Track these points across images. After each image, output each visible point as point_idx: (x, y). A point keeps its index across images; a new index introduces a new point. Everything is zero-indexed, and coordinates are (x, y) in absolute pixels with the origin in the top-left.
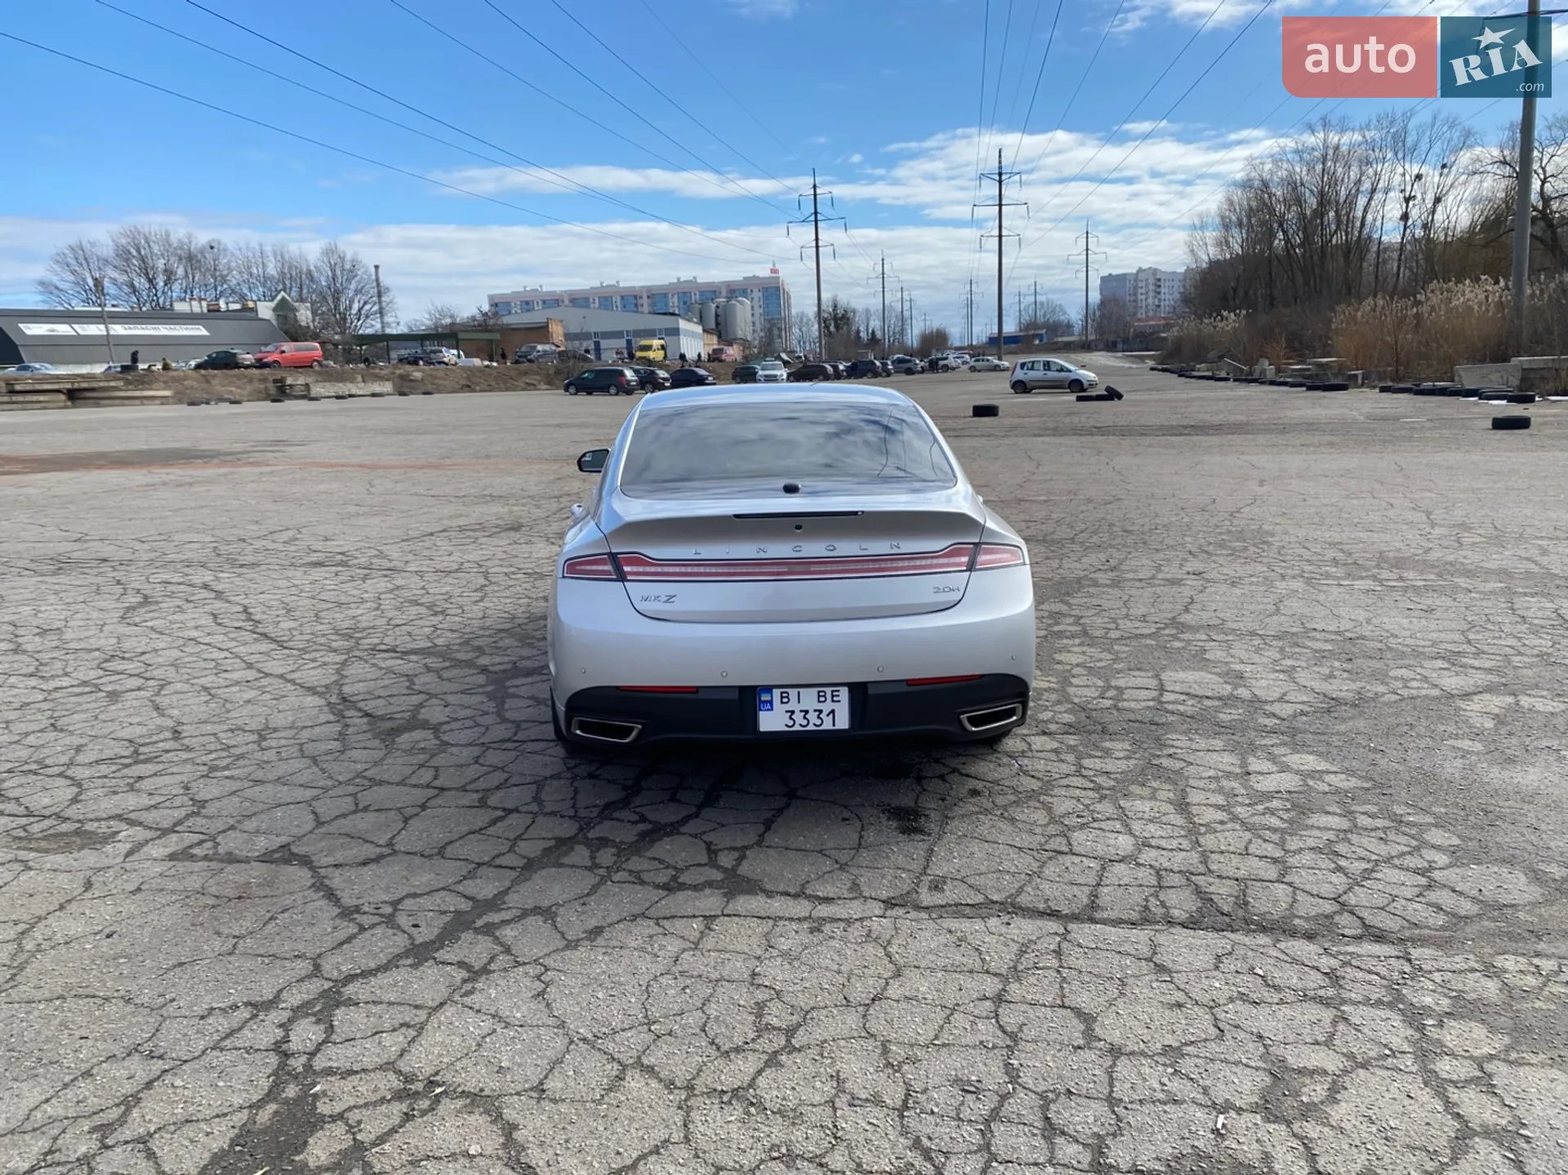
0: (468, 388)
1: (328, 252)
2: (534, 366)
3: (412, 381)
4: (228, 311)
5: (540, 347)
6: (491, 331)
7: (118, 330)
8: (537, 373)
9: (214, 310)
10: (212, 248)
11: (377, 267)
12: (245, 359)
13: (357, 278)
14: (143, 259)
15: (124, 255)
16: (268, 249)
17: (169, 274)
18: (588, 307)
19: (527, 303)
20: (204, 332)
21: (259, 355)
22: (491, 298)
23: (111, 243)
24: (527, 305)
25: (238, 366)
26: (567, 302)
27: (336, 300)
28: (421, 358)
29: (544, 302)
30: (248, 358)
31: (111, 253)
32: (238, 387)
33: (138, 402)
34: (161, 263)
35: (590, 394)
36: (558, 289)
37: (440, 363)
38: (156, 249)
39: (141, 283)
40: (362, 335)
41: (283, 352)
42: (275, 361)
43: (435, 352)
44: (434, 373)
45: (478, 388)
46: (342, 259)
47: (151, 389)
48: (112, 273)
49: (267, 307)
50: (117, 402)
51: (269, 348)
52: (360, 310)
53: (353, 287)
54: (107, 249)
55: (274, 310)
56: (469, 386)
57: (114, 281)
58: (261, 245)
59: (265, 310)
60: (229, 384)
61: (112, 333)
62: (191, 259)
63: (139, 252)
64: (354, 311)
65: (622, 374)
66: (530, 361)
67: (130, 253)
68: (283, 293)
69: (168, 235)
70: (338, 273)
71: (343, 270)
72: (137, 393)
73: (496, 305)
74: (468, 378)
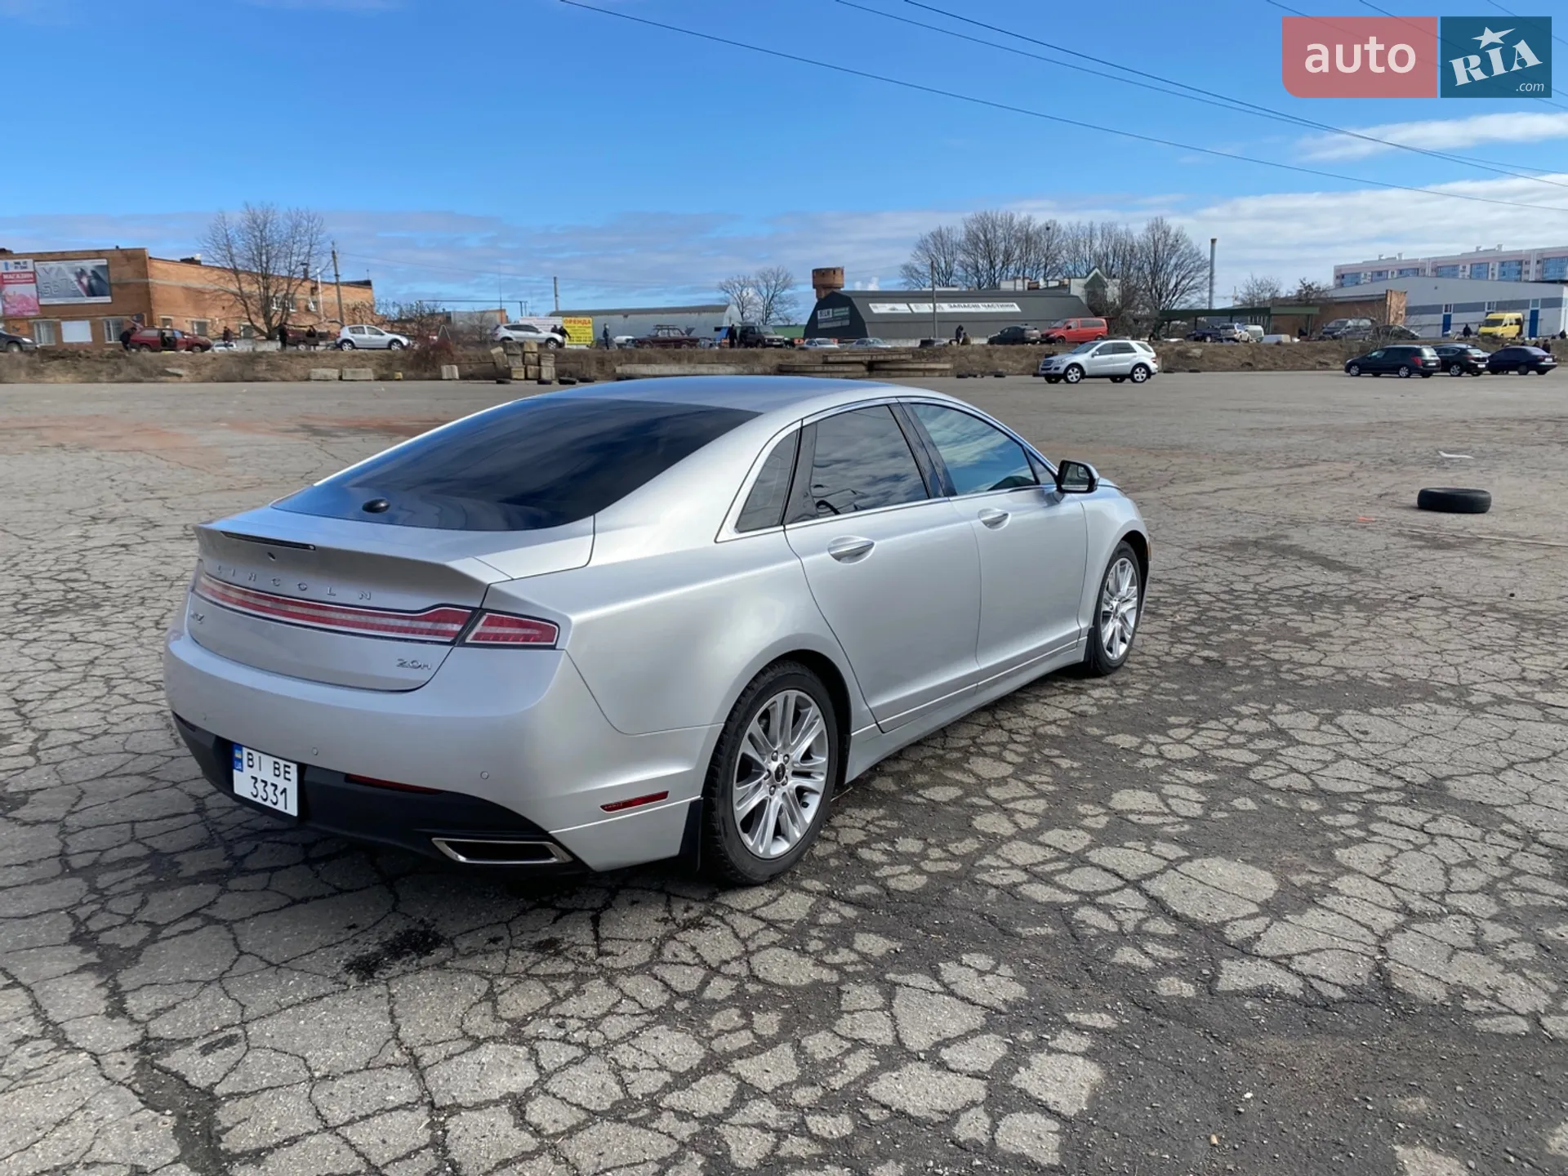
0: (1249, 366)
1: (1157, 226)
2: (1335, 343)
3: (1190, 358)
4: (1047, 288)
5: (1350, 323)
6: (1312, 305)
7: (945, 308)
8: (1335, 351)
9: (1033, 288)
10: (1048, 229)
11: (1213, 241)
12: (1032, 335)
13: (1178, 253)
14: (987, 243)
15: (973, 239)
16: (1098, 226)
17: (1008, 255)
18: (1455, 276)
19: (1380, 273)
20: (1017, 309)
21: (1046, 331)
22: (1338, 269)
23: (964, 229)
24: (1379, 274)
25: (1024, 341)
26: (1428, 272)
27: (1154, 273)
28: (1210, 335)
29: (1401, 272)
30: (1036, 333)
31: (963, 238)
32: (1014, 361)
33: (921, 373)
34: (1002, 246)
35: (1377, 375)
36: (1421, 257)
37: (1228, 339)
38: (1000, 232)
39: (983, 263)
40: (1175, 311)
41: (1070, 328)
42: (1061, 337)
43: (1226, 328)
44: (1217, 350)
45: (1261, 366)
46: (1166, 234)
47: (939, 362)
48: (961, 257)
49: (1079, 285)
50: (904, 373)
51: (1058, 324)
52: (1176, 286)
53: (1173, 262)
54: (960, 236)
55: (1086, 286)
56: (1250, 364)
57: (962, 264)
58: (1091, 224)
59: (1077, 288)
60: (1008, 359)
61: (938, 310)
62: (1028, 240)
63: (985, 236)
64: (1171, 286)
65: (1419, 353)
66: (1335, 338)
67: (978, 237)
68: (1097, 270)
69: (1012, 219)
70: (1160, 247)
71: (1165, 245)
72: (922, 366)
73: (1343, 276)
74: (1253, 356)
